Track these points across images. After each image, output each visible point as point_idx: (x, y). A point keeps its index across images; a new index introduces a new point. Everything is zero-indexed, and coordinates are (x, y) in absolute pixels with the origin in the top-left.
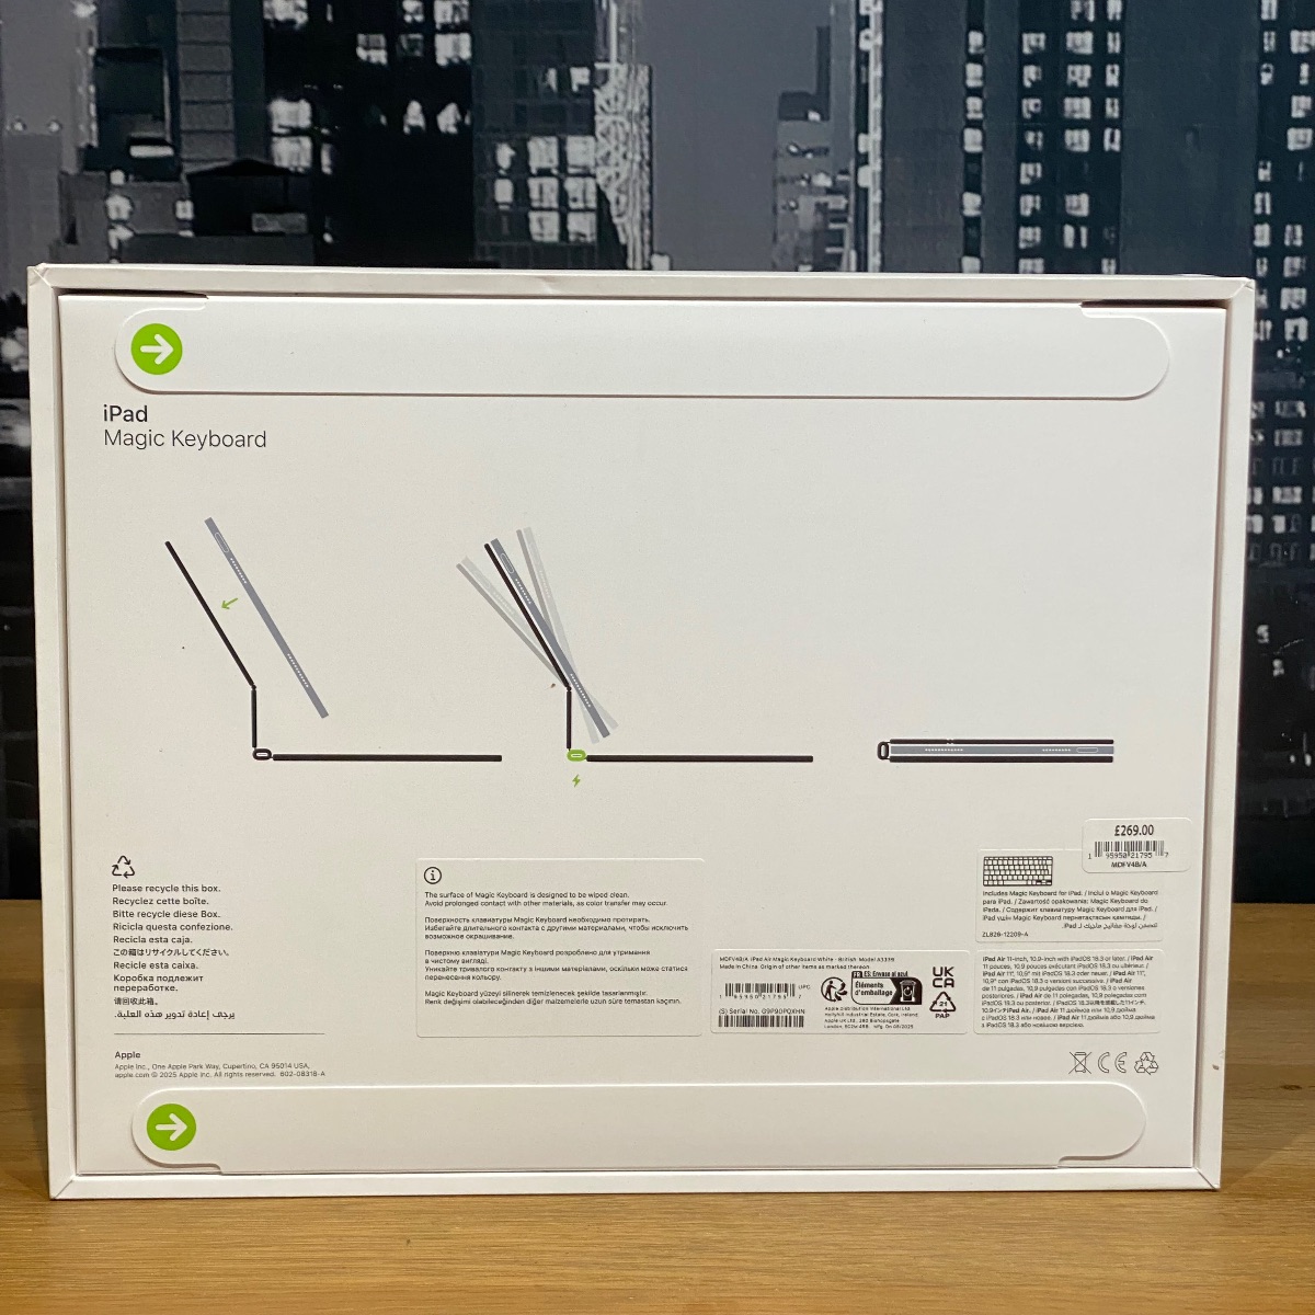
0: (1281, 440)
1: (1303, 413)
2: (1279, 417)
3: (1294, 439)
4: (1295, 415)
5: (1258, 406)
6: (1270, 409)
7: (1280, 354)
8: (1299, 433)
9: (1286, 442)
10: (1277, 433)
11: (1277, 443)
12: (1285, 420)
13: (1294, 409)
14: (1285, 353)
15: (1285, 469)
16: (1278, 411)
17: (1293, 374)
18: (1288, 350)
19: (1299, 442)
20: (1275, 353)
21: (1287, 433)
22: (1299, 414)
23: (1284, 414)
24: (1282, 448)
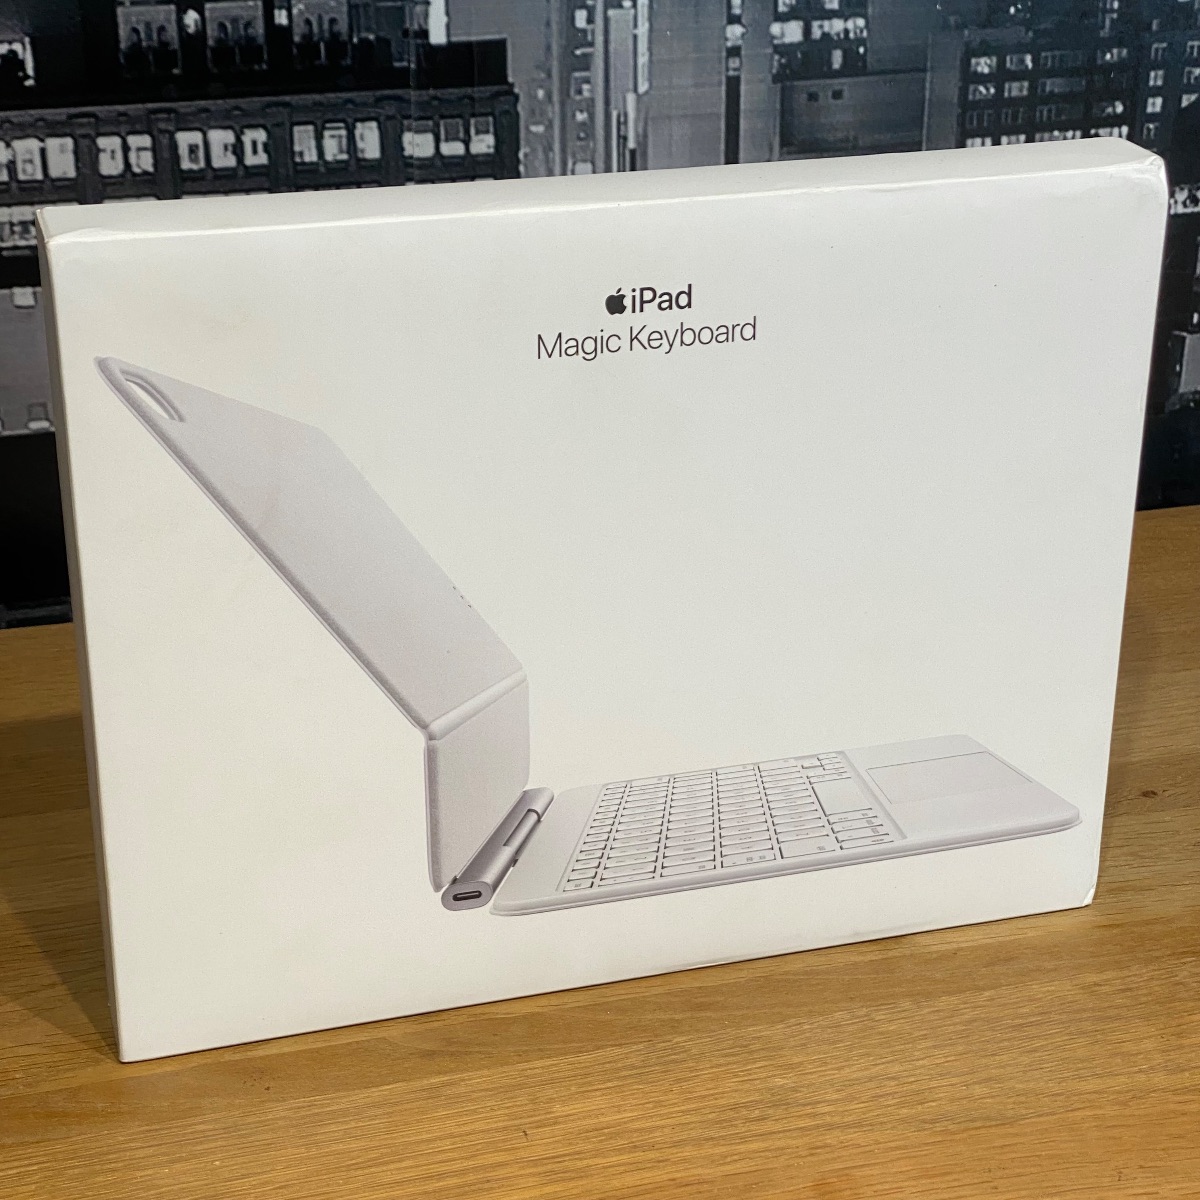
0: (1010, 91)
1: (1030, 65)
2: (1009, 70)
3: (1021, 90)
4: (1023, 67)
5: (992, 61)
6: (1001, 63)
7: (1012, 10)
8: (1026, 84)
9: (1015, 93)
10: (1007, 86)
11: (1006, 94)
12: (1015, 72)
13: (1022, 61)
14: (1017, 10)
15: (1012, 119)
16: (1008, 65)
17: (1023, 29)
18: (1019, 6)
19: (1025, 93)
20: (1008, 11)
21: (1015, 85)
22: (1027, 66)
23: (1013, 68)
24: (1011, 98)
